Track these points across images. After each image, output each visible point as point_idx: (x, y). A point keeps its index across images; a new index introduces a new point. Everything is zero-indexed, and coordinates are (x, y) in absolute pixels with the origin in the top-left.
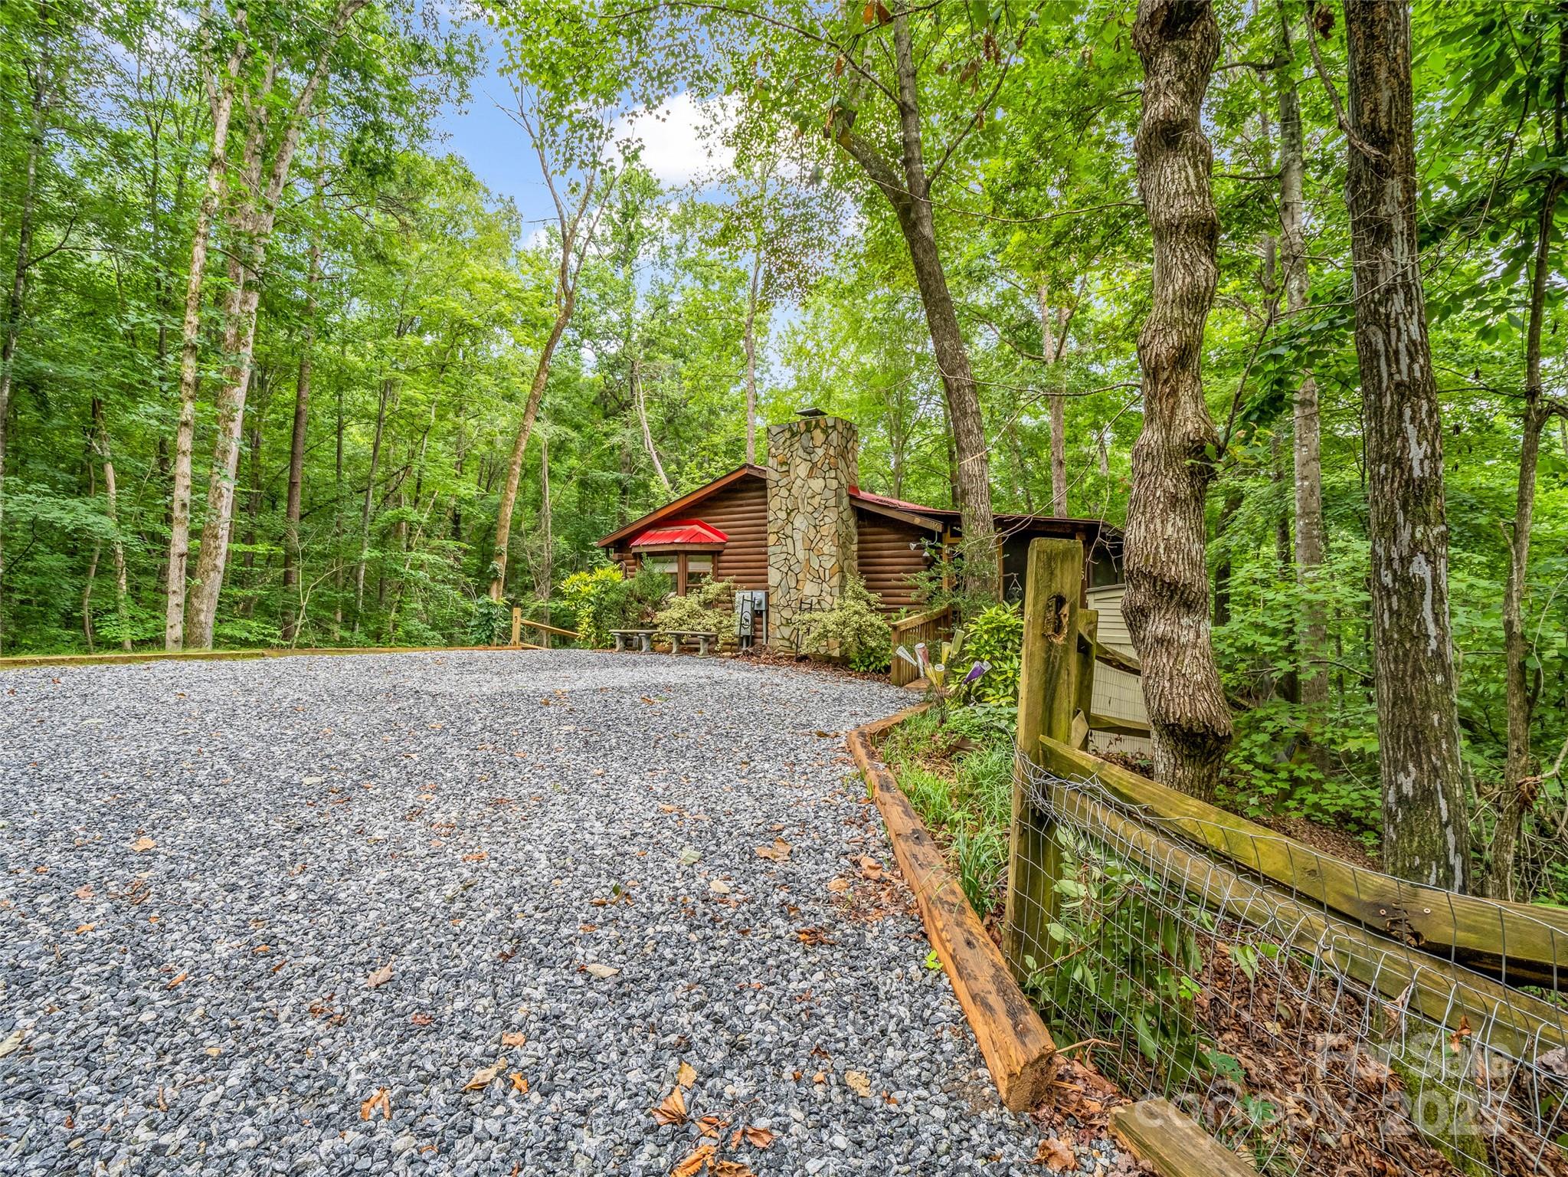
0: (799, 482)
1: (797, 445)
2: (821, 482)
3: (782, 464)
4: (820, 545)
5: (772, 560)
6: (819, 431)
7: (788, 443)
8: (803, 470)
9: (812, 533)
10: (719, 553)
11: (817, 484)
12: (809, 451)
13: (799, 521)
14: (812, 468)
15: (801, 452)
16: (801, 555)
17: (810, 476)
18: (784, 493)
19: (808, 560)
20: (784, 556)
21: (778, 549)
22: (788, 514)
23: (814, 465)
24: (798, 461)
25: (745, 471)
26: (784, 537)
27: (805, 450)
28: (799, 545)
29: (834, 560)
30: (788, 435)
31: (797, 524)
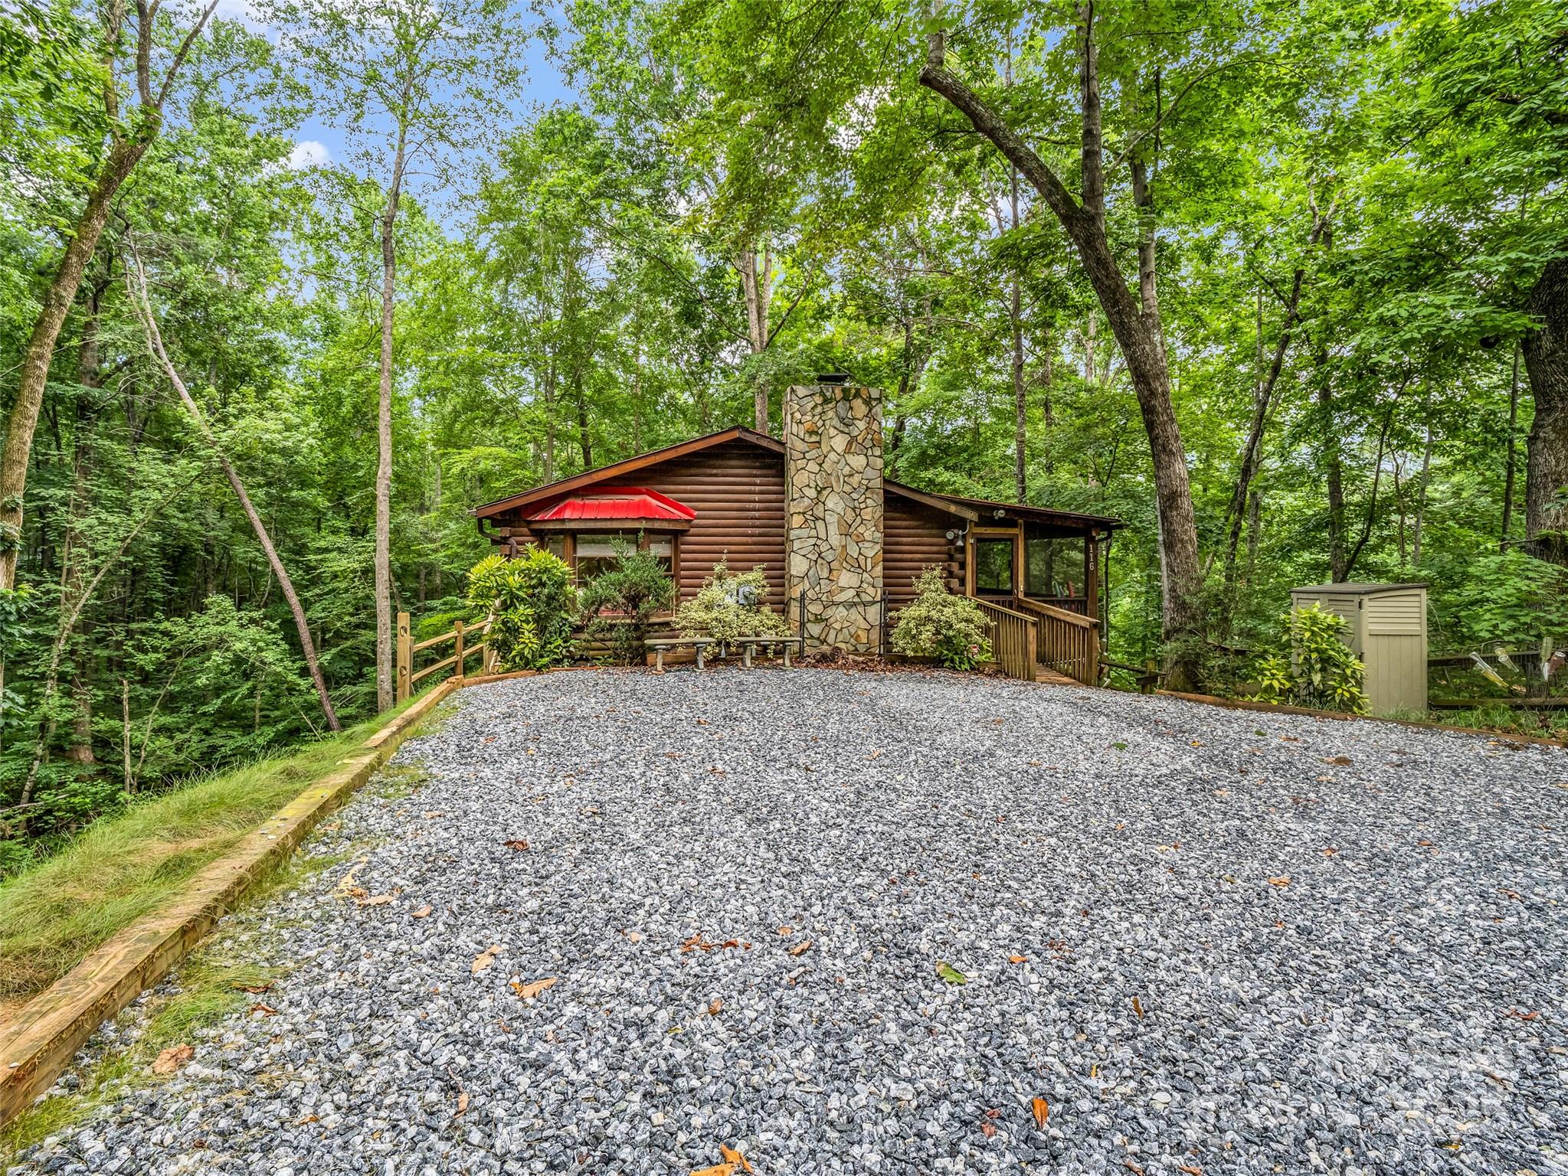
0: (833, 456)
1: (831, 414)
2: (862, 460)
3: (811, 433)
4: (861, 530)
5: (796, 545)
6: (860, 401)
7: (819, 409)
8: (839, 442)
9: (850, 516)
10: (684, 533)
11: (858, 461)
12: (847, 423)
13: (833, 502)
14: (850, 443)
15: (836, 422)
16: (835, 539)
17: (848, 450)
18: (813, 467)
19: (844, 547)
20: (812, 541)
21: (804, 533)
22: (819, 492)
23: (853, 439)
24: (833, 432)
25: (736, 434)
26: (813, 518)
27: (842, 420)
28: (833, 530)
29: (878, 547)
30: (819, 400)
31: (830, 504)
